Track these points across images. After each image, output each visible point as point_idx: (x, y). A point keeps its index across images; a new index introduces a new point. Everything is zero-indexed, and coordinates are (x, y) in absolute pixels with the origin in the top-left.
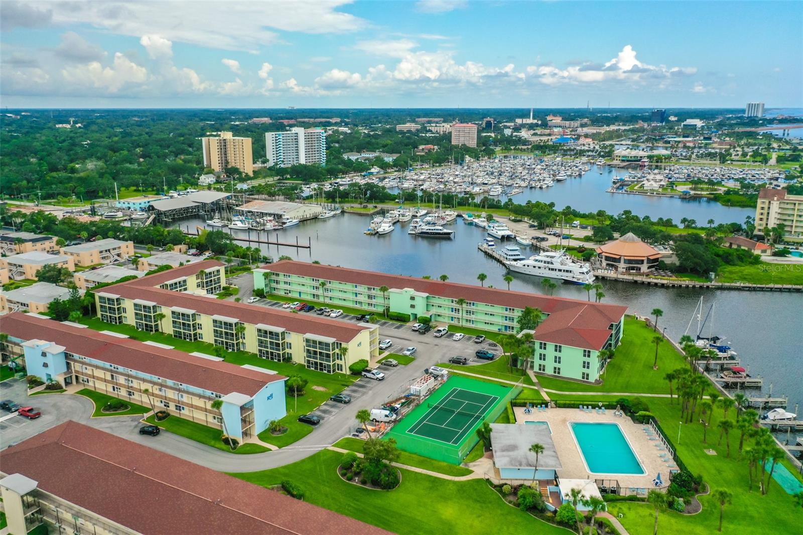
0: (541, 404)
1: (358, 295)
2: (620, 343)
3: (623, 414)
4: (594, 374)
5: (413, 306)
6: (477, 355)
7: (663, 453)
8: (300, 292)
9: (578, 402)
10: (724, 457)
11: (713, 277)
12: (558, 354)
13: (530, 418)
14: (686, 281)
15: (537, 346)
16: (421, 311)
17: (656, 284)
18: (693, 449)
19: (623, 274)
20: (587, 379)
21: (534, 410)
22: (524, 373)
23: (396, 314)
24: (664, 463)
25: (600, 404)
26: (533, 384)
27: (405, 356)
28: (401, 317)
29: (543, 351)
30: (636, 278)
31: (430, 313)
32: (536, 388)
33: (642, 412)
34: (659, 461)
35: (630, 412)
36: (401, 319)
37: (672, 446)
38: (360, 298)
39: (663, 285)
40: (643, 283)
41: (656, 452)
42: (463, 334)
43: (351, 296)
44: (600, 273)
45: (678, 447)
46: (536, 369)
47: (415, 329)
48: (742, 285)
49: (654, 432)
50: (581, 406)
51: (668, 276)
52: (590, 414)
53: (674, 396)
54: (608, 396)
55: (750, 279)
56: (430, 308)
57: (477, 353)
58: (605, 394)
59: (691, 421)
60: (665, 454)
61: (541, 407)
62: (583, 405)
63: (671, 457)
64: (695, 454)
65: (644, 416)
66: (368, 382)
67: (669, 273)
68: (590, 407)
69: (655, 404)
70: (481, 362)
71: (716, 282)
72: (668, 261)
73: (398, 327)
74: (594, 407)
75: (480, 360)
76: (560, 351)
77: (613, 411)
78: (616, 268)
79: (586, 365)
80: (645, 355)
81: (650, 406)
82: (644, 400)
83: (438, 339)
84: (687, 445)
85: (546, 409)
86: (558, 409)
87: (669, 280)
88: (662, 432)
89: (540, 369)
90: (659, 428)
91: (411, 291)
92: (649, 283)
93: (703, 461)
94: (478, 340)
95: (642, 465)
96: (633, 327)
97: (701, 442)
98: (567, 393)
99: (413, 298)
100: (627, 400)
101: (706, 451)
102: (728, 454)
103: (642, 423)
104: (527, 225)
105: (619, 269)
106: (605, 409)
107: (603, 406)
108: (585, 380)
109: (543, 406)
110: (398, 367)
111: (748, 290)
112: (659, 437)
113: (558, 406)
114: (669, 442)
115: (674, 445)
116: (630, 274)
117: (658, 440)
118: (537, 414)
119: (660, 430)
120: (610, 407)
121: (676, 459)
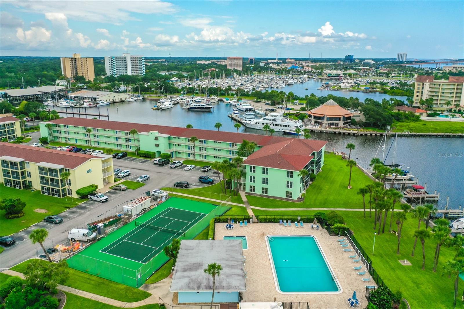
0: (243, 220)
1: (118, 139)
2: (321, 170)
3: (320, 227)
4: (297, 193)
5: (157, 145)
6: (200, 181)
7: (358, 265)
8: (76, 140)
9: (279, 217)
10: (419, 267)
11: (389, 128)
12: (265, 176)
13: (230, 233)
14: (370, 132)
15: (248, 170)
16: (164, 149)
17: (349, 134)
18: (388, 260)
19: (326, 128)
20: (291, 197)
21: (236, 225)
22: (236, 194)
23: (144, 152)
24: (359, 277)
25: (299, 218)
26: (243, 202)
27: (138, 182)
28: (148, 154)
29: (252, 174)
30: (335, 130)
31: (171, 151)
32: (244, 206)
33: (338, 224)
34: (354, 274)
35: (326, 224)
36: (148, 156)
37: (368, 258)
38: (120, 142)
39: (354, 135)
40: (340, 133)
41: (350, 265)
42: (193, 166)
43: (112, 141)
44: (310, 127)
45: (373, 259)
46: (248, 190)
47: (156, 162)
48: (410, 133)
49: (349, 243)
50: (281, 221)
51: (358, 128)
52: (289, 228)
53: (366, 210)
54: (308, 211)
55: (415, 130)
56: (172, 146)
57: (200, 178)
58: (305, 209)
59: (383, 232)
60: (360, 267)
61: (243, 222)
62: (283, 220)
63: (366, 270)
64: (390, 265)
65: (339, 228)
66: (91, 204)
67: (358, 127)
68: (289, 221)
69: (350, 217)
70: (202, 186)
71: (391, 132)
72: (357, 119)
73: (143, 162)
74: (293, 221)
75: (202, 184)
76: (267, 173)
77: (310, 225)
78: (321, 124)
79: (289, 185)
80: (341, 178)
81: (345, 219)
82: (340, 214)
83: (172, 169)
84: (381, 256)
85: (248, 224)
86: (259, 224)
87: (359, 131)
88: (357, 244)
89: (251, 190)
90: (354, 240)
91: (156, 133)
92: (344, 133)
93: (399, 273)
94: (205, 170)
95: (337, 281)
96: (332, 160)
97: (394, 252)
98: (271, 209)
99: (156, 139)
100: (324, 214)
101: (400, 261)
102: (424, 264)
103: (337, 235)
104: (264, 104)
105: (323, 125)
106: (304, 222)
107: (301, 220)
108: (289, 198)
109: (246, 221)
110: (126, 191)
111: (414, 137)
112: (354, 248)
113: (261, 221)
114: (364, 253)
115: (369, 256)
116: (331, 128)
117: (353, 253)
118: (239, 229)
119: (355, 242)
120: (308, 220)
121: (372, 272)
